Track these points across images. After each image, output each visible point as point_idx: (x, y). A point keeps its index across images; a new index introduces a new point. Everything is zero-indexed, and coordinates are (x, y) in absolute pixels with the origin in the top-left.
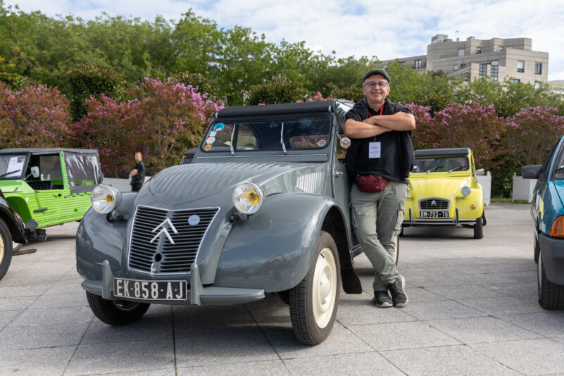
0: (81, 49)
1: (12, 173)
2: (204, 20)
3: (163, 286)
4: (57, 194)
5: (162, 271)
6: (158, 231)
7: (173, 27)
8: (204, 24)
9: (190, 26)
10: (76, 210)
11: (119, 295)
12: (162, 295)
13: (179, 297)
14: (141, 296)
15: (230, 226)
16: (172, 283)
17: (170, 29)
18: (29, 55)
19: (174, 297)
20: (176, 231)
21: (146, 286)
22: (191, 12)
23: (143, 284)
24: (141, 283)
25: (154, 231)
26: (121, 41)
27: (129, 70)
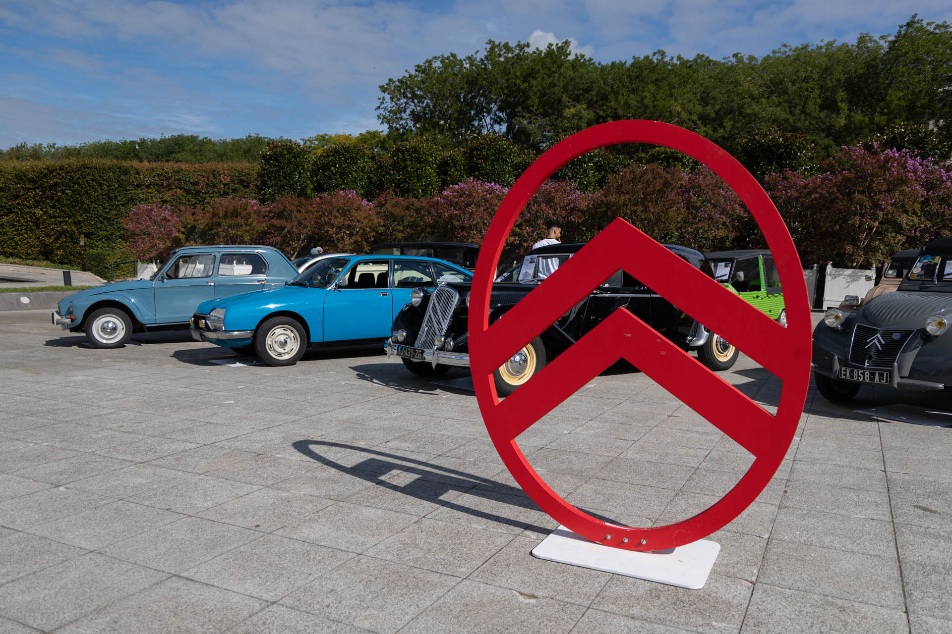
0: (753, 98)
1: (721, 276)
2: (937, 27)
3: (873, 375)
4: (755, 296)
5: (872, 366)
6: (871, 341)
7: (885, 45)
8: (937, 31)
9: (912, 40)
10: (770, 311)
11: (843, 377)
12: (872, 379)
13: (883, 382)
14: (858, 379)
15: (923, 342)
16: (879, 373)
17: (881, 47)
18: (690, 113)
19: (880, 381)
20: (883, 342)
21: (861, 373)
22: (916, 20)
23: (860, 372)
24: (858, 371)
25: (868, 341)
26: (805, 80)
27: (815, 118)
